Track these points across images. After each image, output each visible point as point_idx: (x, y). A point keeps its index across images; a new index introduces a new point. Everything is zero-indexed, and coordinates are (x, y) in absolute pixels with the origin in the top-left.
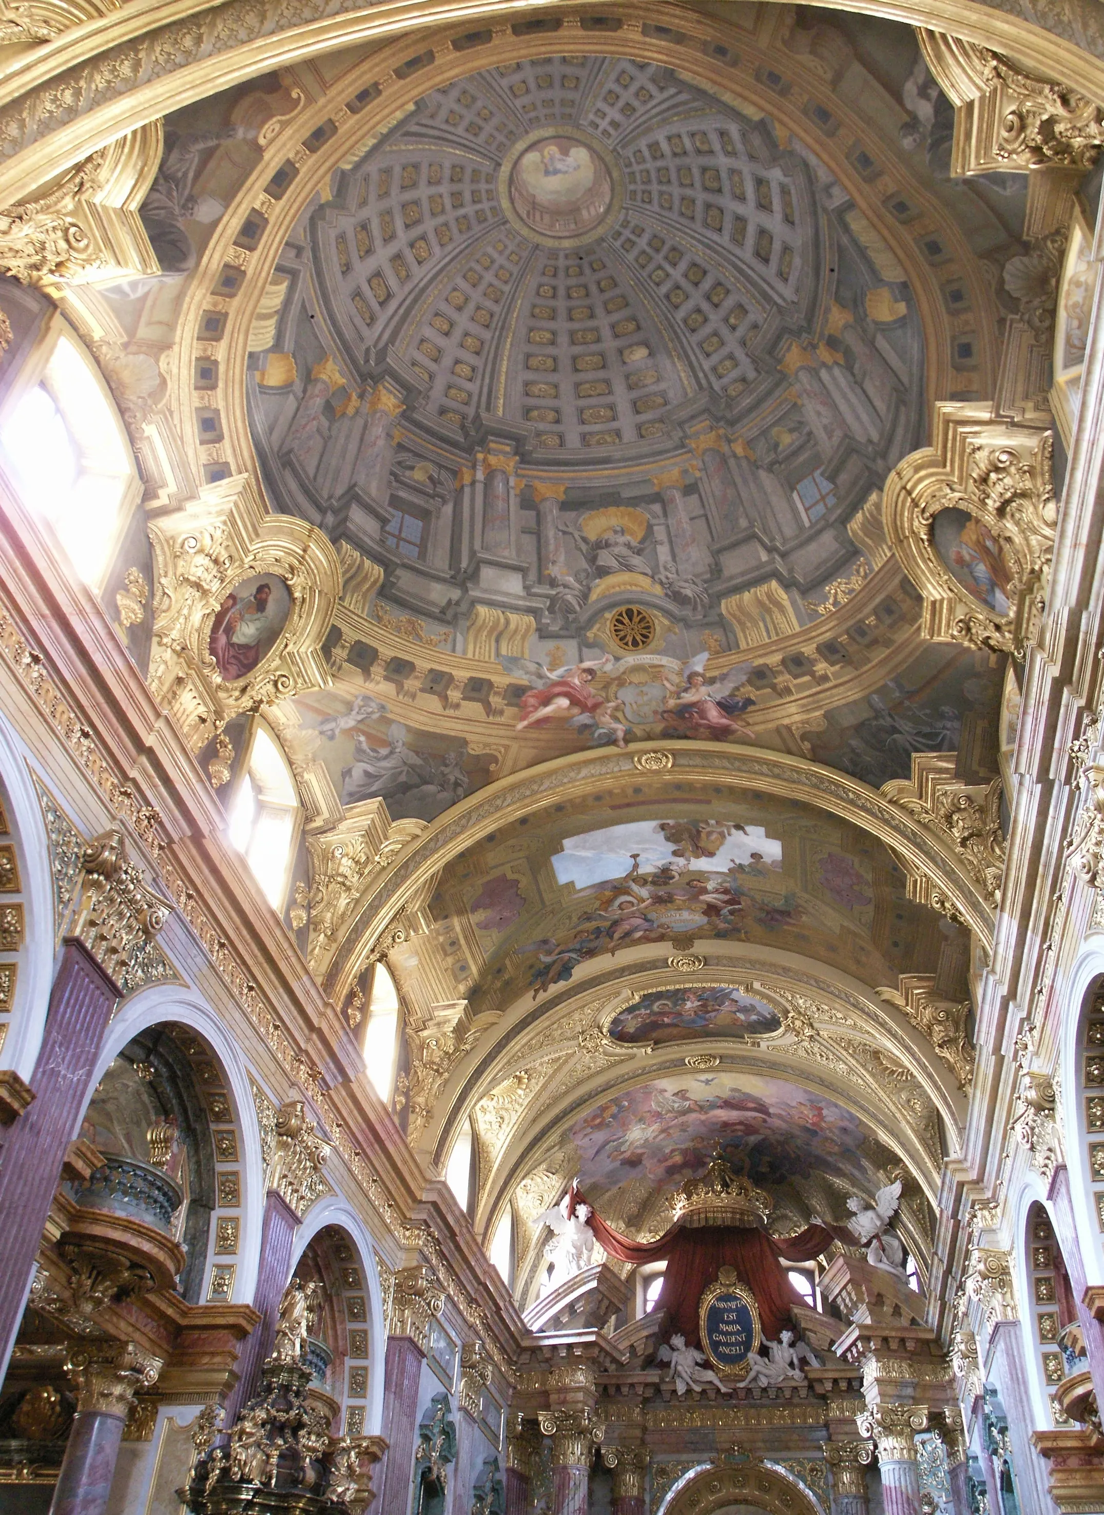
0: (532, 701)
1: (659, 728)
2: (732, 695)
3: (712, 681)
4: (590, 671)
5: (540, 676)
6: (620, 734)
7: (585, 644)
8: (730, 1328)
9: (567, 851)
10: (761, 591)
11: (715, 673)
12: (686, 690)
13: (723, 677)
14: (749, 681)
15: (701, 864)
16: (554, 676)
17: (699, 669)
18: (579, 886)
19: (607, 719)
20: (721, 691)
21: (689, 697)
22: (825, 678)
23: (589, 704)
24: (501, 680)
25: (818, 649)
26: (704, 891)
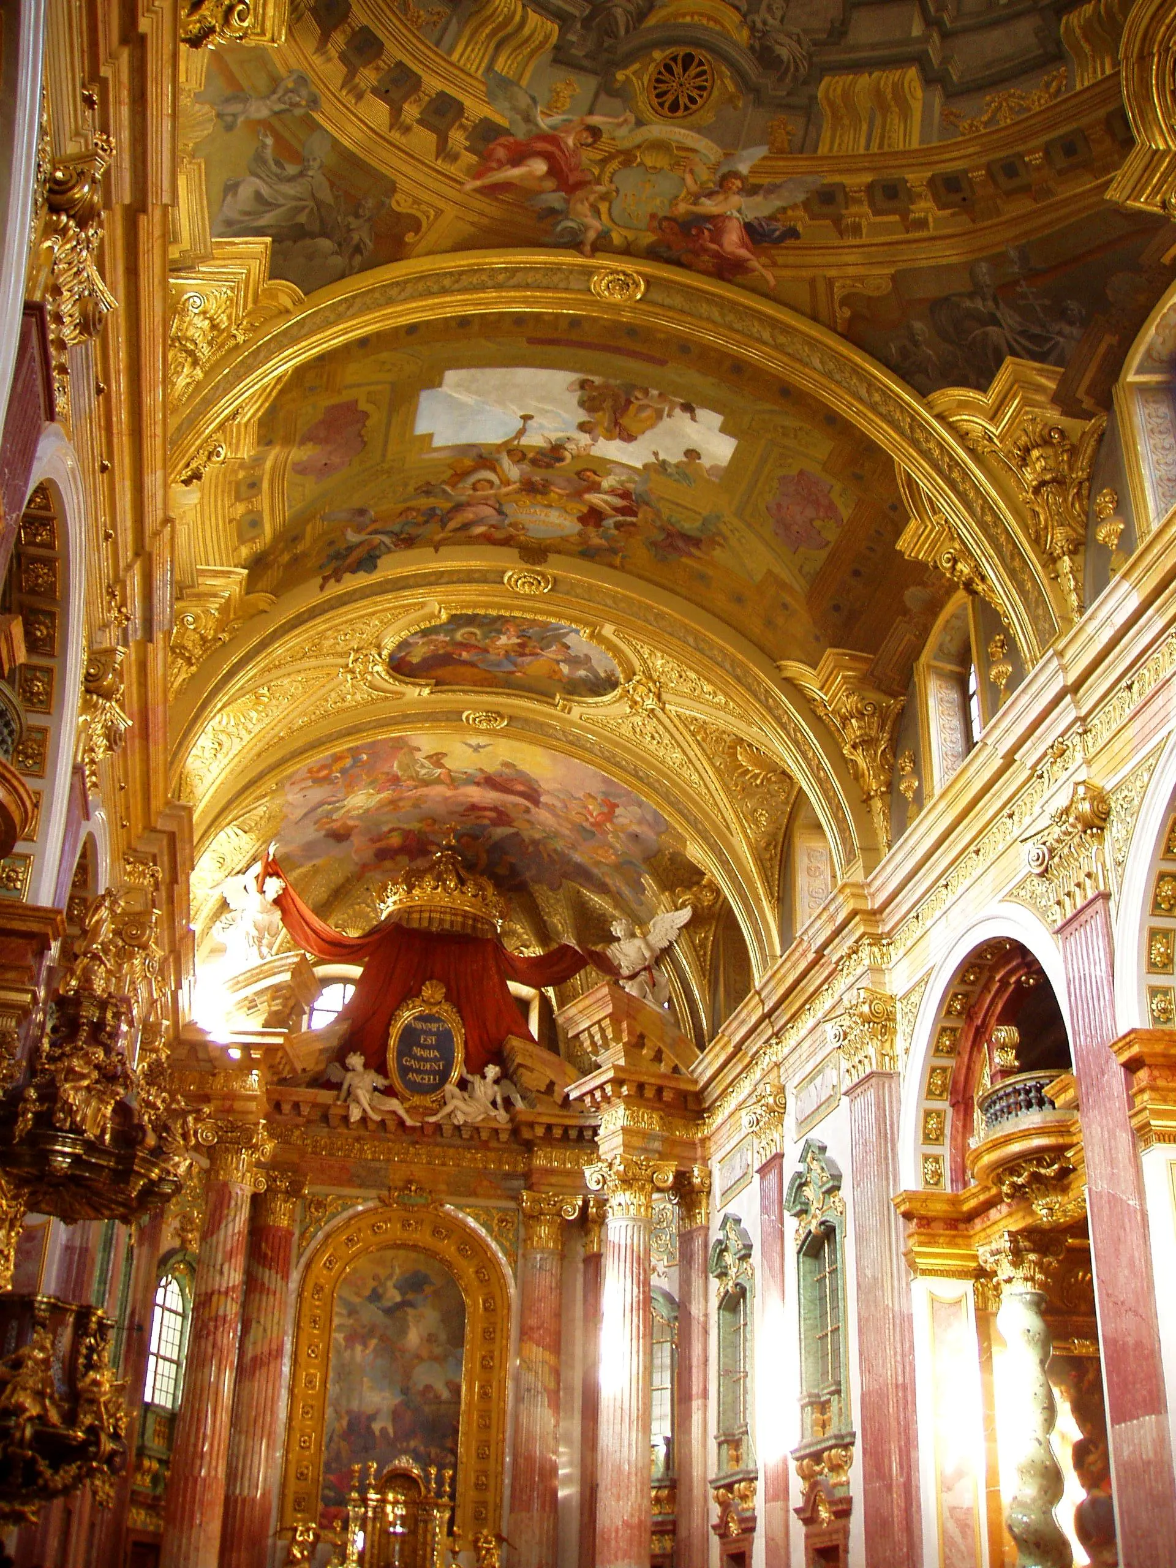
0: (501, 153)
1: (648, 238)
2: (772, 218)
3: (752, 190)
4: (595, 132)
5: (528, 119)
6: (591, 235)
7: (608, 89)
8: (425, 1054)
9: (445, 389)
10: (887, 78)
11: (765, 181)
12: (710, 195)
13: (772, 189)
14: (806, 204)
15: (611, 449)
16: (544, 123)
17: (744, 169)
18: (438, 442)
19: (584, 208)
20: (757, 208)
21: (709, 206)
22: (922, 224)
23: (572, 180)
24: (477, 109)
25: (931, 182)
26: (595, 488)
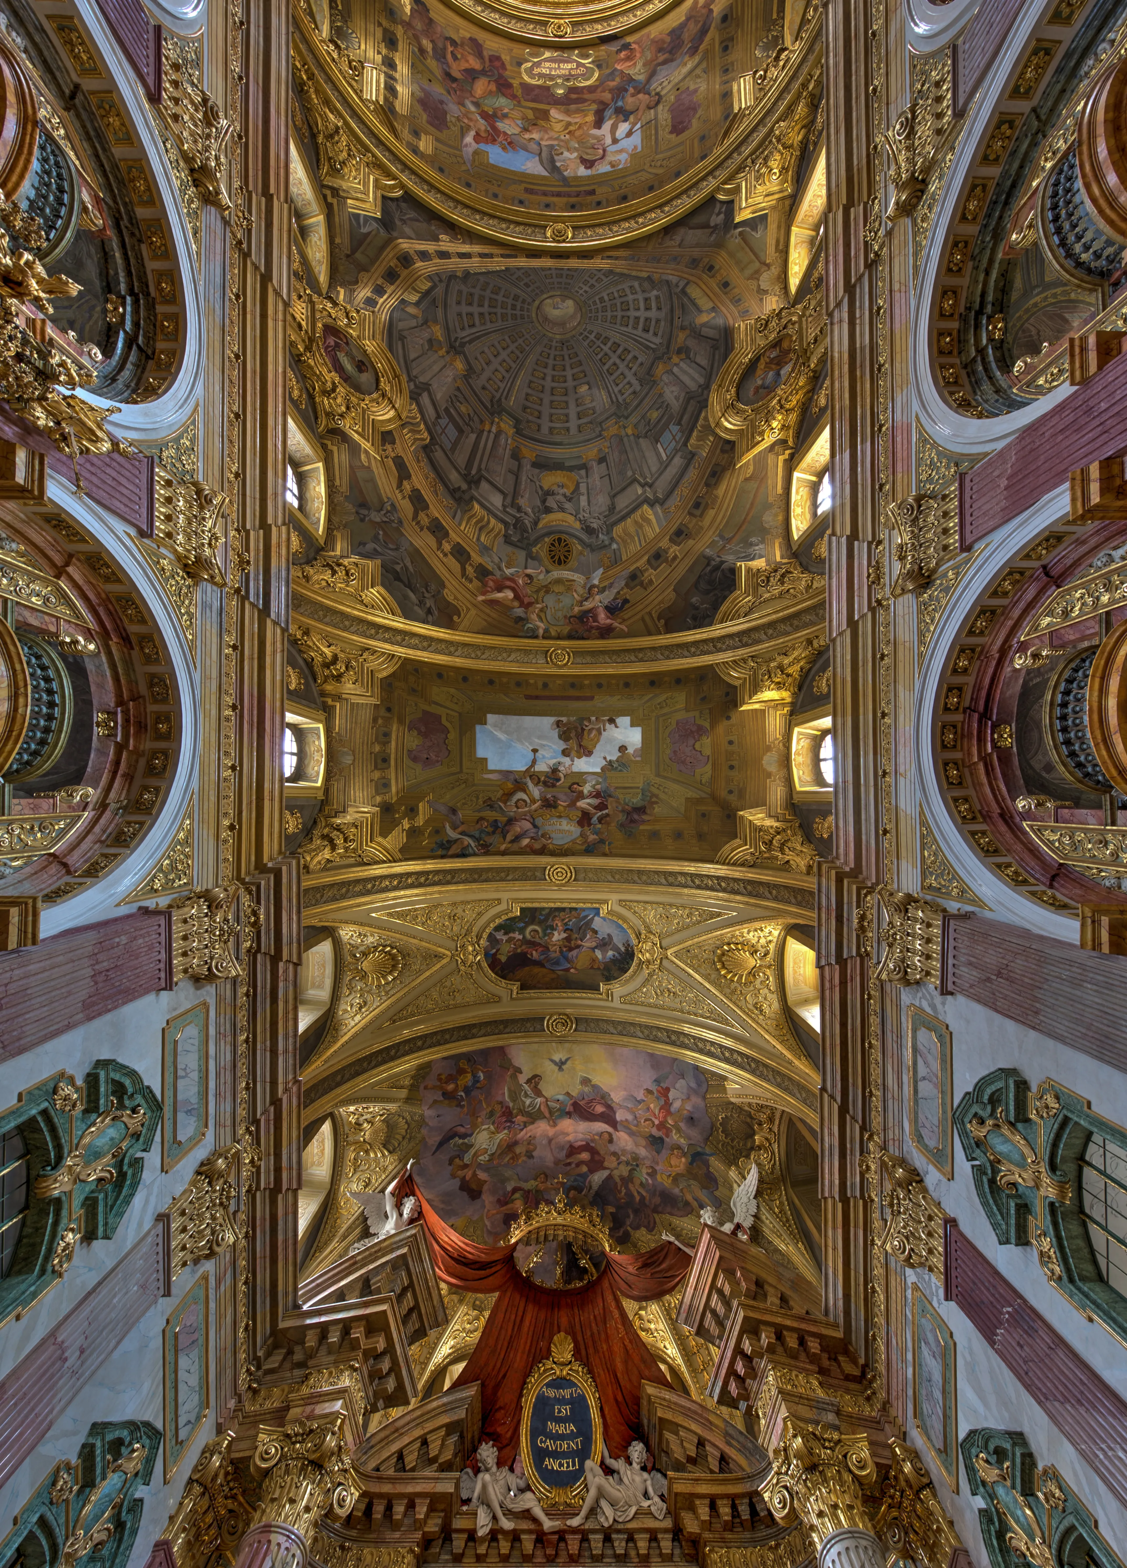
0: (491, 584)
1: (566, 630)
2: (615, 599)
3: (602, 590)
4: (529, 576)
5: (500, 569)
6: (541, 632)
7: (530, 556)
8: (561, 1429)
9: (488, 727)
10: (637, 515)
11: (606, 583)
12: (586, 599)
13: (611, 585)
14: (627, 585)
15: (583, 765)
16: (508, 572)
17: (596, 582)
18: (491, 766)
19: (534, 617)
20: (607, 597)
21: (588, 605)
23: (526, 600)
24: (476, 558)
25: (671, 540)
26: (581, 796)
